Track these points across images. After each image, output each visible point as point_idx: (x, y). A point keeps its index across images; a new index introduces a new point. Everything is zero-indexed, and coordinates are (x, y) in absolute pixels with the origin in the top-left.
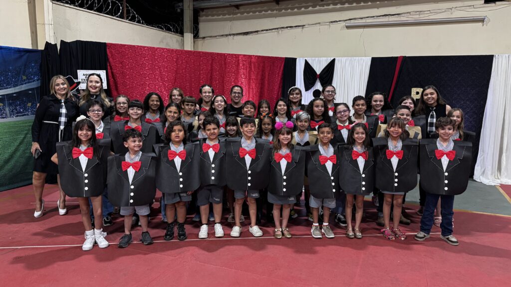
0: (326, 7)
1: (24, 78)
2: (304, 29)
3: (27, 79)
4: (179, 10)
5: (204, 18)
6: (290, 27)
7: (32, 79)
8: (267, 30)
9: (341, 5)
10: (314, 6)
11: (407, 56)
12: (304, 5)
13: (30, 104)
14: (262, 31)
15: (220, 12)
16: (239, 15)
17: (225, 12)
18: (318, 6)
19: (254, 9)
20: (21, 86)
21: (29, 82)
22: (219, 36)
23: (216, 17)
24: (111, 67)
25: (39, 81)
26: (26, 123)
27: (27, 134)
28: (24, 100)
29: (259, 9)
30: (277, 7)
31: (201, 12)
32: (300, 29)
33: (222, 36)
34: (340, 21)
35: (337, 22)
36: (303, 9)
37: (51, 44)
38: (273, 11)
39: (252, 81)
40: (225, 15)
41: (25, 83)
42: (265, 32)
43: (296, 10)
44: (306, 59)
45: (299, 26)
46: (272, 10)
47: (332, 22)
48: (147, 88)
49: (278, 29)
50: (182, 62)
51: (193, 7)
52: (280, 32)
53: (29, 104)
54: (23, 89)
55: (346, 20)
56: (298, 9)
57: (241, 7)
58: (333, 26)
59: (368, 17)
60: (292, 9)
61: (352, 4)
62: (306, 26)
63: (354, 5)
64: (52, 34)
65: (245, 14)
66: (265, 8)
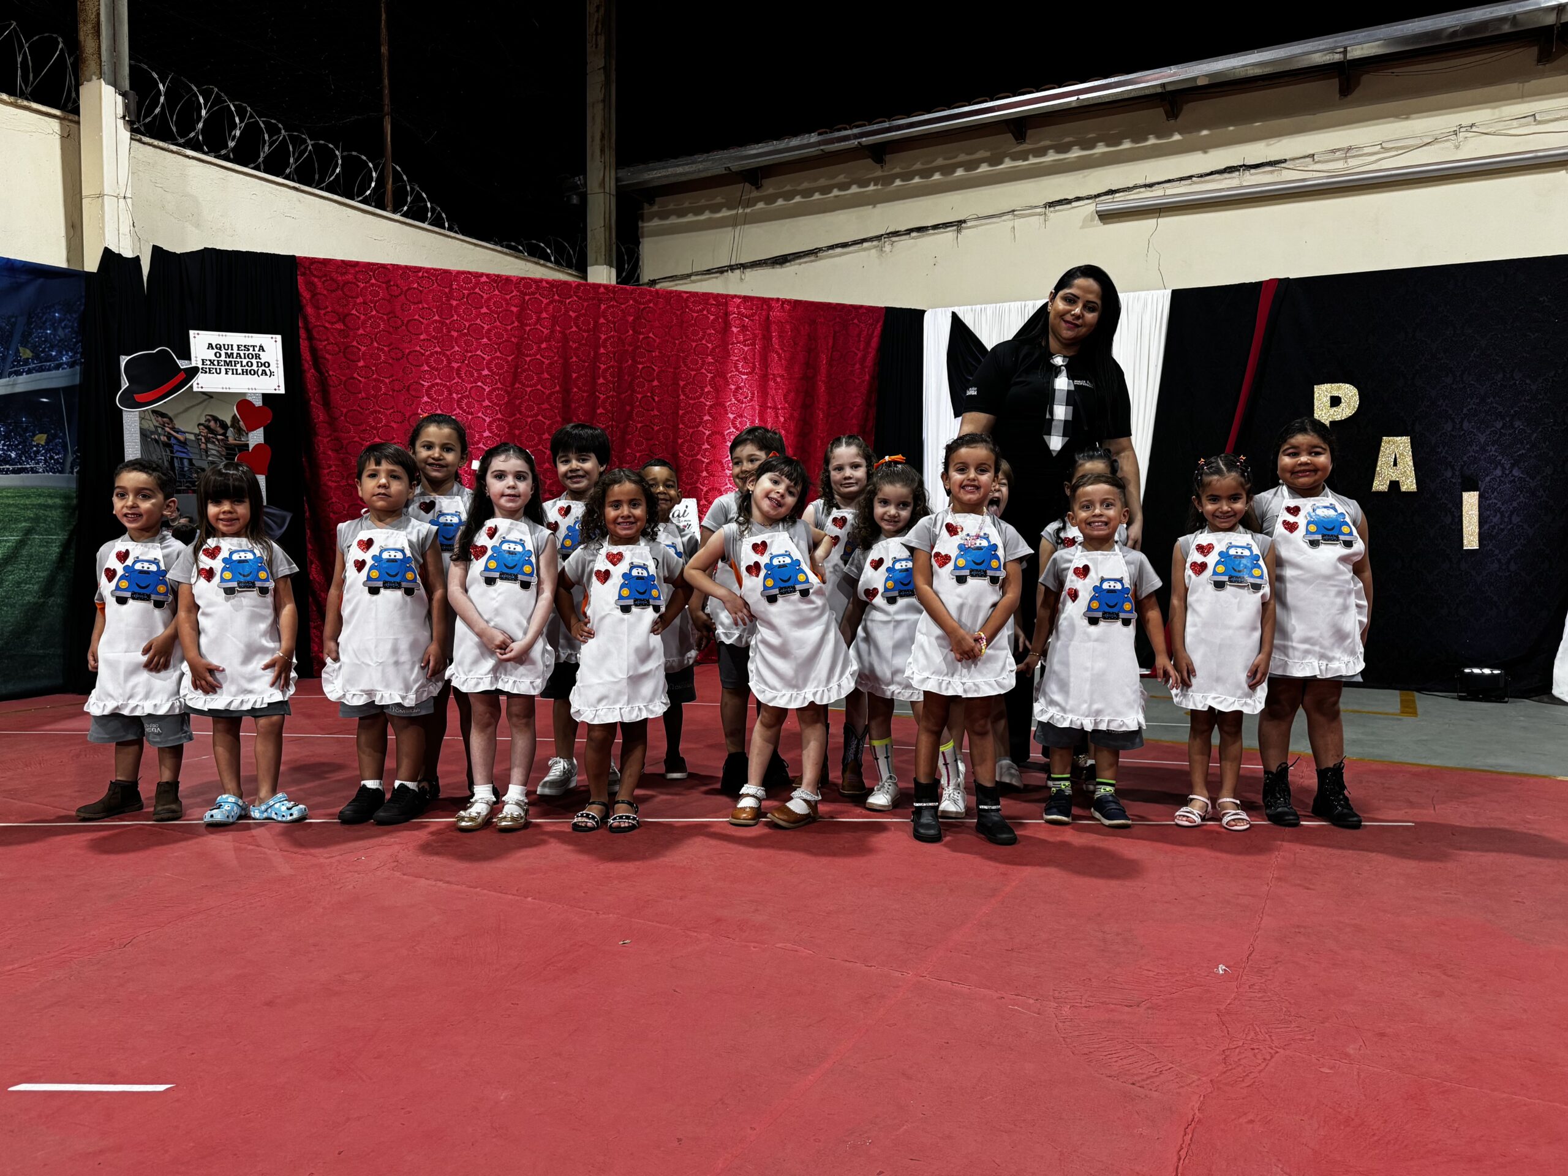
0: (1033, 160)
1: (26, 353)
2: (964, 232)
3: (37, 357)
4: (575, 200)
5: (656, 222)
6: (920, 229)
7: (54, 359)
8: (844, 245)
9: (1083, 149)
10: (995, 161)
11: (1292, 277)
12: (962, 157)
13: (45, 436)
14: (832, 247)
15: (703, 202)
16: (761, 205)
17: (719, 200)
18: (1007, 160)
19: (805, 185)
20: (13, 378)
21: (41, 370)
22: (697, 274)
23: (690, 218)
24: (308, 331)
25: (78, 368)
26: (28, 497)
27: (28, 532)
28: (22, 422)
29: (822, 182)
30: (879, 173)
31: (646, 205)
32: (949, 235)
33: (709, 272)
34: (1078, 199)
35: (1067, 201)
36: (960, 172)
37: (120, 255)
38: (868, 185)
39: (772, 383)
40: (718, 211)
41: (29, 372)
42: (839, 250)
43: (937, 176)
44: (956, 310)
45: (945, 225)
46: (863, 184)
47: (1051, 204)
48: (425, 399)
49: (878, 238)
50: (539, 319)
51: (617, 187)
52: (887, 248)
53: (41, 439)
54: (19, 389)
55: (1099, 195)
56: (942, 174)
57: (766, 182)
58: (1058, 216)
59: (1169, 181)
60: (926, 173)
61: (1120, 144)
62: (969, 224)
63: (1127, 145)
64: (126, 227)
65: (780, 202)
66: (841, 178)
